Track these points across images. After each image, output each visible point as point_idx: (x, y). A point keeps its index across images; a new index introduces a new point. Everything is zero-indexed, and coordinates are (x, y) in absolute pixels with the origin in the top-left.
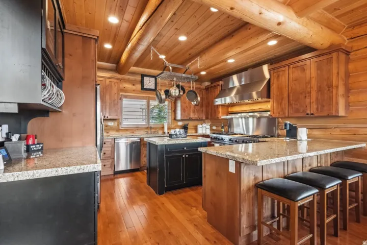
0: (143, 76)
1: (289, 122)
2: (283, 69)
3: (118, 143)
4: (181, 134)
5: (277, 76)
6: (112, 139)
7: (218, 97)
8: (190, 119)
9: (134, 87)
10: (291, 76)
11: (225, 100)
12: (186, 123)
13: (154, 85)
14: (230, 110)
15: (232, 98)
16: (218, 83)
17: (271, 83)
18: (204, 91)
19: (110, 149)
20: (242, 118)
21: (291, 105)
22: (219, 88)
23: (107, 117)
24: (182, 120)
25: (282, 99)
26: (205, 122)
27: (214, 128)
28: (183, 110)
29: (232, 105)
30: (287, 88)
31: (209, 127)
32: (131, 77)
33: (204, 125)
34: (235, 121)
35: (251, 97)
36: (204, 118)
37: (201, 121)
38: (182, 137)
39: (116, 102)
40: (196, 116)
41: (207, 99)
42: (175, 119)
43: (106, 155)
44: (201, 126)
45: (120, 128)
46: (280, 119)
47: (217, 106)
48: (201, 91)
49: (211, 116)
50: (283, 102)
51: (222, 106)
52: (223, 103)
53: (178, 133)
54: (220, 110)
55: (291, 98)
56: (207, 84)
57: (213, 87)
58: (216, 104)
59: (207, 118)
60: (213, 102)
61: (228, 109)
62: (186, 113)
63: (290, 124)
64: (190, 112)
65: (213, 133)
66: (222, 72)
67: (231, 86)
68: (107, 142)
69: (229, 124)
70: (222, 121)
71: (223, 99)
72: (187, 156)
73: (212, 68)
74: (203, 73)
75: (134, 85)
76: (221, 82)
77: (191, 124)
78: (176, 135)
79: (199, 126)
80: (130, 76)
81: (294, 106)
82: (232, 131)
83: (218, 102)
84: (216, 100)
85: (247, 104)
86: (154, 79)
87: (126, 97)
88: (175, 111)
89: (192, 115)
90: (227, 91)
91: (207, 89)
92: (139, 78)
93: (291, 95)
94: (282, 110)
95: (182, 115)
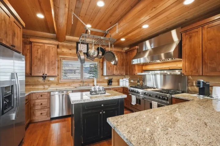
0: (78, 43)
1: (202, 81)
2: (196, 30)
3: (53, 95)
4: (100, 91)
5: (189, 37)
6: (48, 92)
7: (135, 58)
8: (114, 75)
9: (70, 52)
10: (206, 36)
11: (140, 60)
12: (111, 77)
13: (86, 49)
14: (144, 68)
15: (145, 59)
16: (134, 48)
17: (183, 45)
18: (124, 54)
19: (47, 100)
20: (152, 75)
21: (206, 64)
22: (135, 52)
23: (46, 74)
24: (107, 76)
25: (195, 58)
26: (125, 77)
27: (132, 81)
28: (108, 68)
29: (145, 64)
30: (201, 48)
31: (128, 81)
32: (69, 44)
33: (124, 79)
34: (147, 77)
35: (160, 58)
36: (124, 74)
37: (122, 76)
38: (101, 94)
39: (53, 62)
40: (118, 73)
41: (126, 60)
42: (102, 75)
43: (42, 105)
44: (122, 80)
45: (60, 82)
46: (190, 77)
47: (134, 65)
48: (122, 54)
49: (129, 72)
50: (196, 61)
51: (138, 65)
52: (139, 63)
53: (97, 90)
54: (137, 68)
55: (206, 57)
56: (126, 49)
57: (131, 50)
58: (134, 63)
59: (126, 74)
60: (130, 62)
61: (142, 67)
62: (111, 70)
63: (203, 82)
64: (113, 70)
65: (131, 87)
66: (138, 38)
67: (144, 49)
68: (44, 94)
69: (143, 78)
70: (138, 76)
71: (139, 59)
72: (104, 112)
73: (130, 35)
74: (123, 39)
75: (70, 50)
76: (137, 47)
77: (114, 79)
78: (96, 91)
79: (121, 80)
80: (67, 43)
81: (209, 65)
82: (145, 85)
83: (135, 62)
84: (134, 60)
85: (158, 63)
86: (86, 45)
87: (64, 59)
88: (102, 69)
89: (115, 72)
90: (142, 53)
91: (126, 52)
92: (75, 45)
93: (206, 54)
94: (195, 68)
95: (107, 72)
